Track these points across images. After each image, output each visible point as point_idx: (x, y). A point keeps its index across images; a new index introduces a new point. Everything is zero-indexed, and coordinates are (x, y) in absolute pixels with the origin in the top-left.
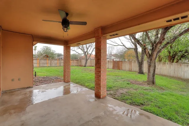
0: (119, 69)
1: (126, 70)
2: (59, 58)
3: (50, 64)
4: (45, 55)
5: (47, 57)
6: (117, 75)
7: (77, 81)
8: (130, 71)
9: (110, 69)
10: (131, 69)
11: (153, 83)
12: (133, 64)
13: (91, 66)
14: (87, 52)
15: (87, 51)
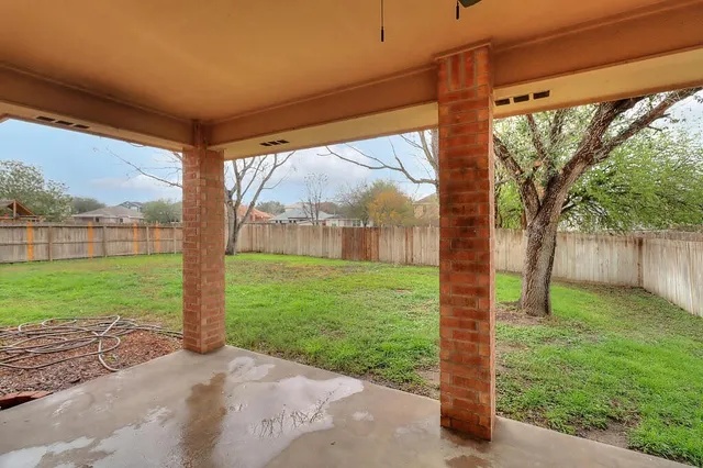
0: (367, 259)
1: (392, 262)
2: (84, 218)
3: (48, 249)
4: (11, 206)
5: (22, 211)
6: (391, 284)
7: (250, 334)
8: (407, 264)
9: (332, 259)
10: (409, 258)
11: (547, 308)
12: (416, 237)
13: (251, 251)
14: (239, 192)
15: (238, 186)
